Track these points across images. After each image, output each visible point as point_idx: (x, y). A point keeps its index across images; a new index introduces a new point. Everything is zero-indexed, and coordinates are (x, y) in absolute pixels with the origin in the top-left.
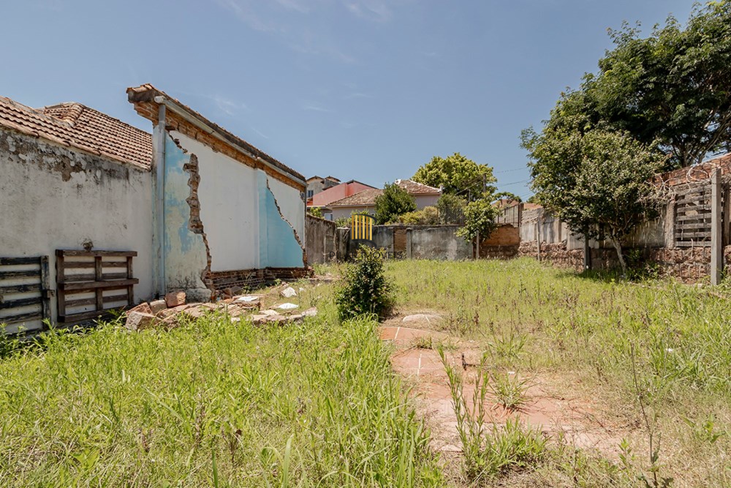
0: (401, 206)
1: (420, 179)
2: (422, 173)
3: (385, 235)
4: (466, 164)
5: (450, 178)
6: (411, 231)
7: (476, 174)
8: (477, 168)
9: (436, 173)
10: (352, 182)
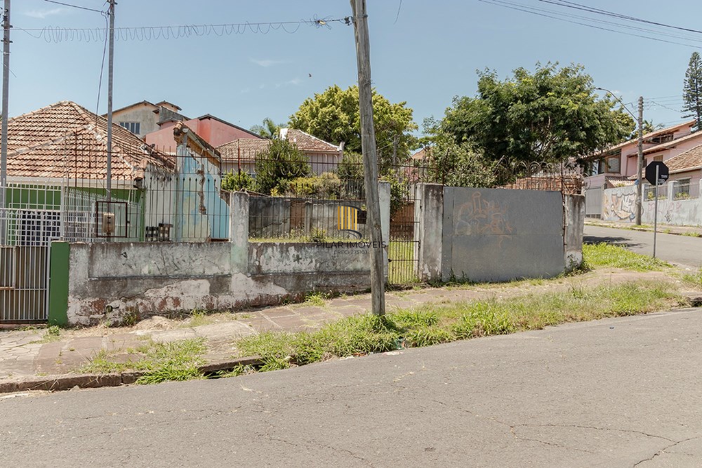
0: (291, 169)
3: (280, 208)
5: (352, 120)
6: (310, 205)
7: (389, 118)
8: (390, 110)
9: (332, 112)
10: (208, 117)
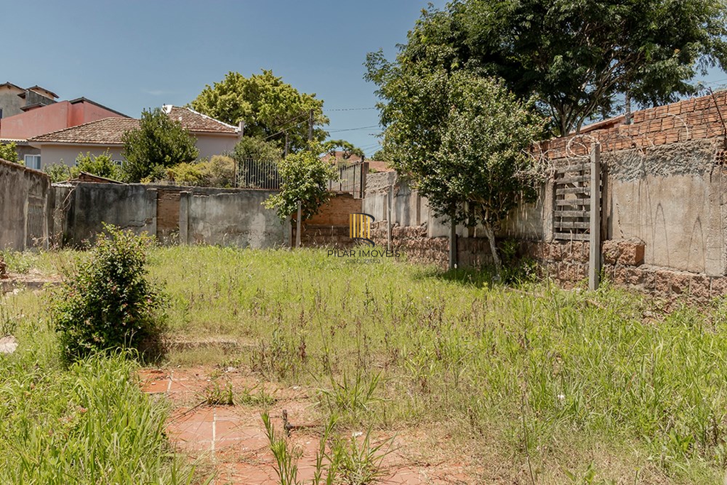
0: (170, 152)
1: (205, 108)
2: (209, 97)
3: (142, 201)
4: (282, 90)
5: (256, 110)
6: (188, 196)
7: (297, 108)
8: (299, 99)
9: (233, 100)
10: (82, 101)
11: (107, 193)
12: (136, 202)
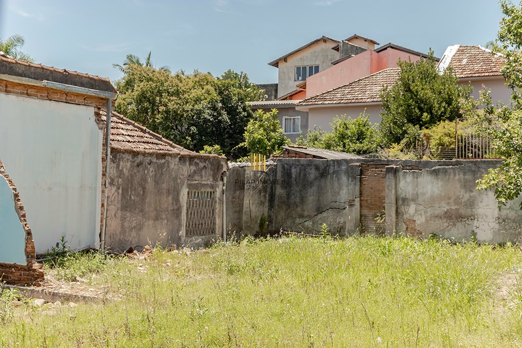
6: (395, 172)
11: (308, 170)
12: (338, 180)
